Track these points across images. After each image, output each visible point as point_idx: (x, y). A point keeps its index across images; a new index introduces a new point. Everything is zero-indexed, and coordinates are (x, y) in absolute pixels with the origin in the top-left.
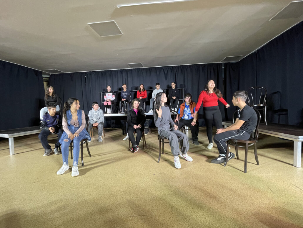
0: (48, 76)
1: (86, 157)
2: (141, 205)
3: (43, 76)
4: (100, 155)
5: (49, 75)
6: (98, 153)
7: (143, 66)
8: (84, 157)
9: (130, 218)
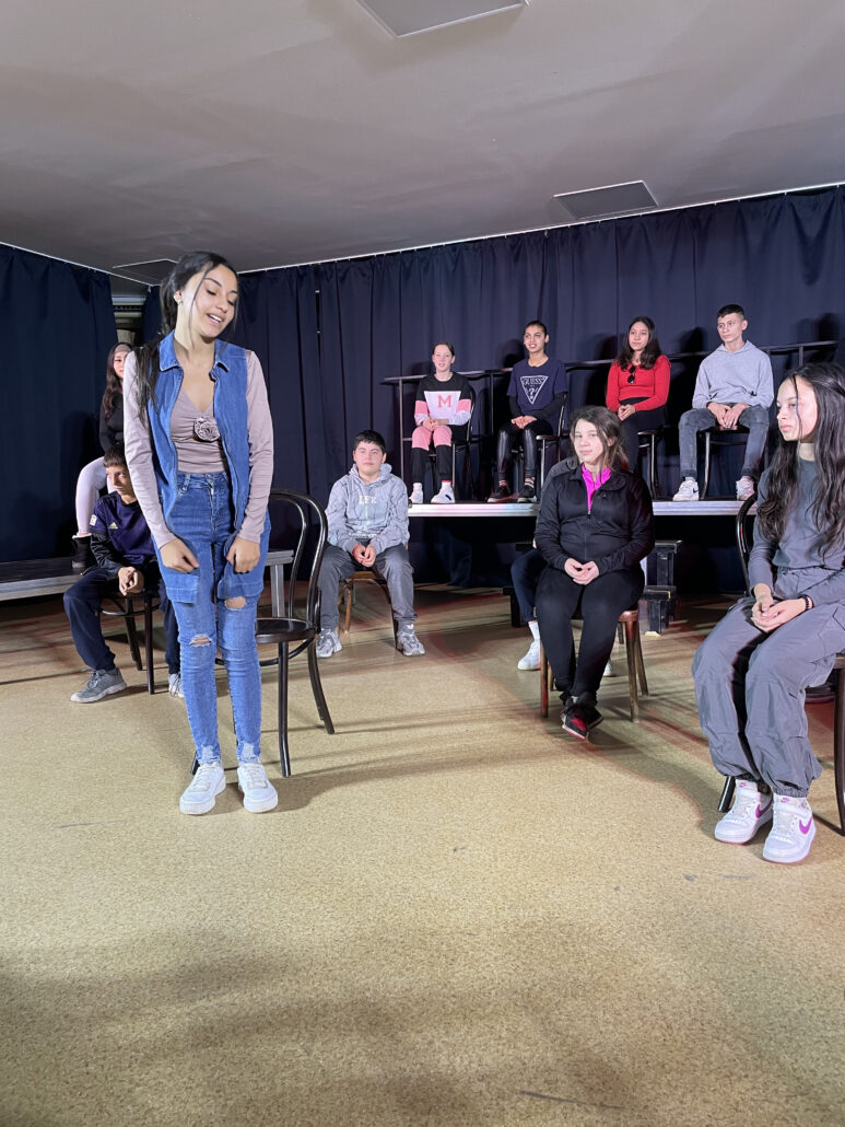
0: (138, 300)
1: (305, 733)
2: (591, 1043)
3: (117, 300)
4: (378, 726)
5: (142, 290)
6: (370, 716)
7: (652, 204)
8: (294, 730)
9: (519, 1100)
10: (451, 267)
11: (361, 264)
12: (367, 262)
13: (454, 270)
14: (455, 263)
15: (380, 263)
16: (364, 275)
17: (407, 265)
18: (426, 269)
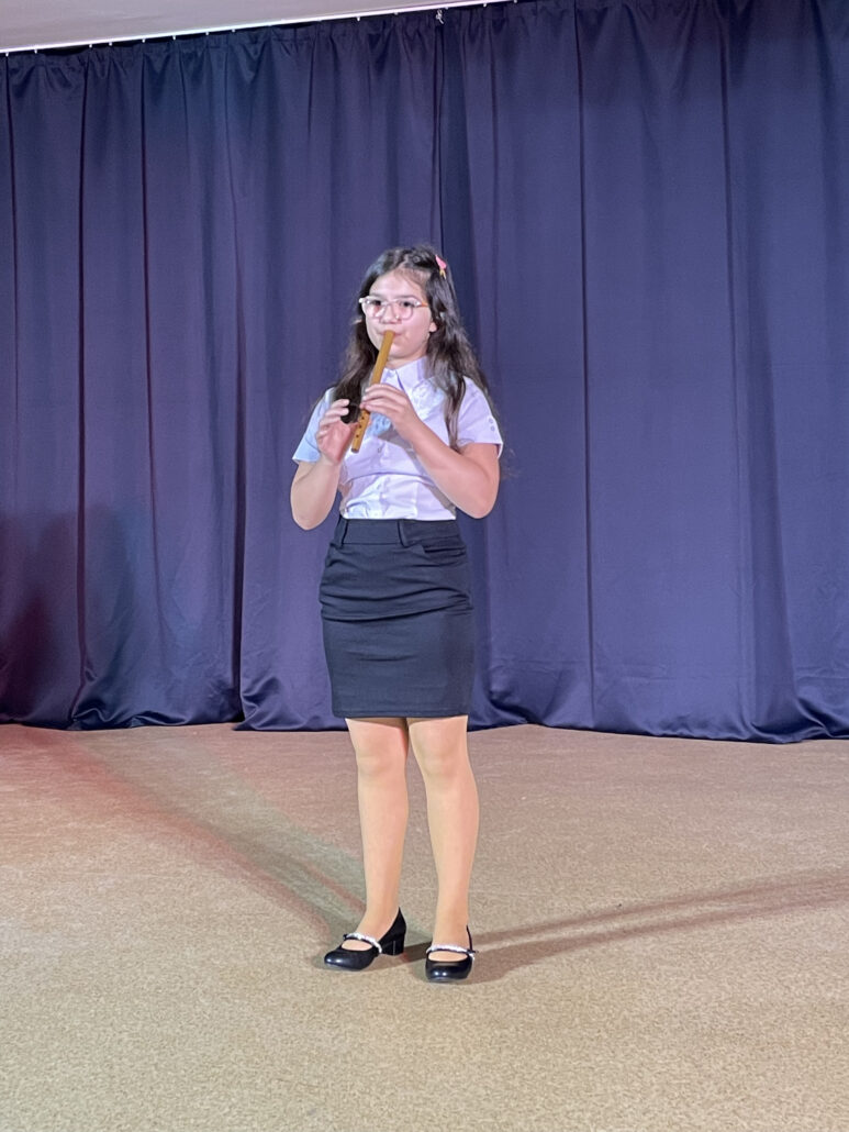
10: (248, 76)
11: (60, 62)
12: (74, 57)
13: (255, 80)
14: (256, 67)
15: (101, 60)
16: (66, 84)
17: (158, 66)
18: (196, 78)
